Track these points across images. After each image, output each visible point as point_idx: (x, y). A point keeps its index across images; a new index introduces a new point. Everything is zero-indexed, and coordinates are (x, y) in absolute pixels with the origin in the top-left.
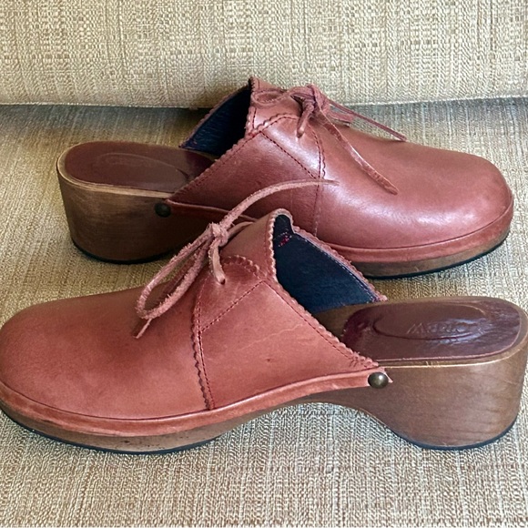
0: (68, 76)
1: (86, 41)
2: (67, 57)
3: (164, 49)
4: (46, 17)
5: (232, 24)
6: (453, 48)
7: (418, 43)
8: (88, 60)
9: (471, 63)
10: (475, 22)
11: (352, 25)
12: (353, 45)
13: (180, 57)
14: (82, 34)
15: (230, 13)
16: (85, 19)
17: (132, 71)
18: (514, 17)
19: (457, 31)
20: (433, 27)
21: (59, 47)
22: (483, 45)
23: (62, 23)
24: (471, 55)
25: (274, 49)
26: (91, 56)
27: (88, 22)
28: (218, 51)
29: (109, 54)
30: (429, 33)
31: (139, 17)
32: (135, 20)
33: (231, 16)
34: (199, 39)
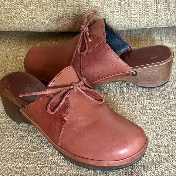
0: (15, 23)
1: (20, 12)
2: (14, 17)
3: (46, 14)
4: (6, 4)
5: (69, 5)
6: (143, 12)
7: (132, 11)
8: (21, 18)
9: (149, 17)
10: (151, 4)
11: (109, 5)
12: (110, 12)
13: (51, 16)
14: (18, 9)
16: (19, 4)
17: (36, 21)
18: (164, 2)
19: (145, 7)
20: (137, 5)
21: (11, 14)
22: (154, 11)
23: (12, 6)
24: (149, 15)
26: (22, 17)
27: (20, 5)
28: (64, 15)
29: (28, 16)
30: (135, 7)
31: (37, 3)
32: (36, 4)
33: (68, 3)
34: (58, 11)
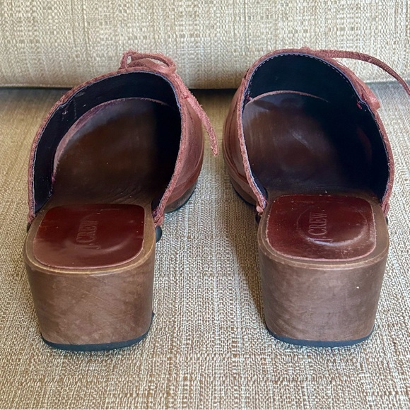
0: (39, 59)
1: (55, 28)
2: (38, 41)
3: (122, 35)
4: (19, 6)
5: (182, 12)
6: (373, 34)
7: (343, 29)
8: (56, 44)
9: (388, 47)
10: (393, 11)
11: (286, 14)
12: (287, 32)
13: (136, 41)
14: (50, 21)
16: (53, 8)
17: (95, 55)
19: (377, 19)
20: (357, 15)
21: (31, 33)
22: (399, 32)
23: (33, 12)
24: (388, 40)
25: (219, 35)
27: (56, 11)
28: (169, 37)
29: (74, 40)
30: (353, 21)
31: (100, 7)
32: (97, 9)
33: (181, 6)
34: (153, 26)
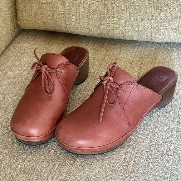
0: (66, 26)
2: (66, 21)
3: (91, 22)
4: (61, 10)
5: (110, 16)
6: (171, 29)
7: (161, 26)
8: (71, 22)
10: (178, 22)
11: (143, 20)
12: (142, 25)
13: (95, 24)
14: (70, 15)
15: (109, 13)
17: (82, 27)
19: (173, 24)
20: (166, 22)
21: (64, 18)
23: (65, 12)
24: (176, 31)
25: (121, 24)
27: (72, 12)
28: (105, 23)
29: (77, 22)
30: (164, 24)
31: (85, 12)
32: (84, 13)
33: (110, 14)
34: (100, 19)
